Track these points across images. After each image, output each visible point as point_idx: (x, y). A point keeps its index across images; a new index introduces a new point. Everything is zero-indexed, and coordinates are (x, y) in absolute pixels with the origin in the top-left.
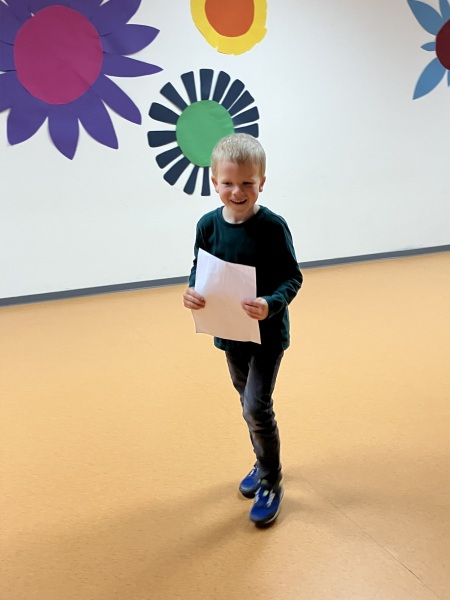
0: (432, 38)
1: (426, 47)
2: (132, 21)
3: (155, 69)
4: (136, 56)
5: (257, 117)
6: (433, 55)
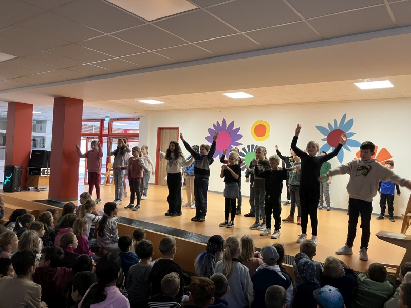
0: (326, 137)
1: (323, 140)
2: (238, 134)
3: (241, 144)
4: (238, 141)
6: (326, 142)
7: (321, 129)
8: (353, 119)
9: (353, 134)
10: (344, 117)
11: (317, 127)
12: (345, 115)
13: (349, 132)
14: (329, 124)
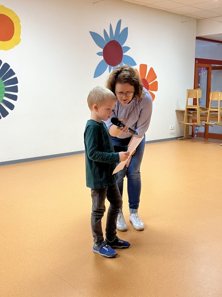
0: (101, 50)
1: (99, 54)
5: (17, 82)
6: (102, 58)
7: (94, 35)
8: (126, 29)
9: (128, 48)
10: (119, 23)
11: (91, 33)
12: (120, 21)
13: (124, 45)
14: (105, 32)
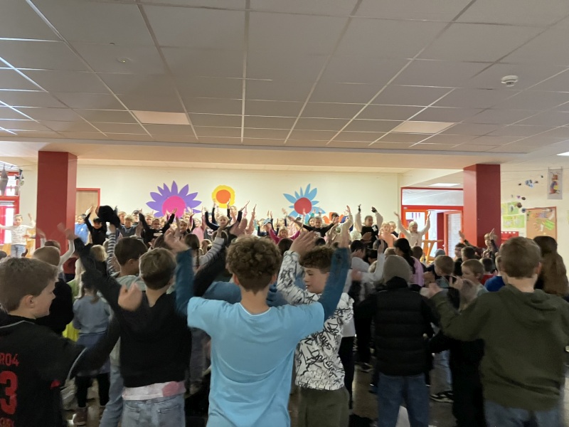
0: (293, 205)
1: (291, 207)
2: (195, 199)
4: (195, 209)
6: (293, 209)
7: (288, 196)
8: (316, 189)
9: (317, 202)
10: (309, 187)
11: (285, 195)
12: (309, 185)
13: (314, 200)
